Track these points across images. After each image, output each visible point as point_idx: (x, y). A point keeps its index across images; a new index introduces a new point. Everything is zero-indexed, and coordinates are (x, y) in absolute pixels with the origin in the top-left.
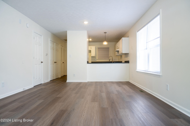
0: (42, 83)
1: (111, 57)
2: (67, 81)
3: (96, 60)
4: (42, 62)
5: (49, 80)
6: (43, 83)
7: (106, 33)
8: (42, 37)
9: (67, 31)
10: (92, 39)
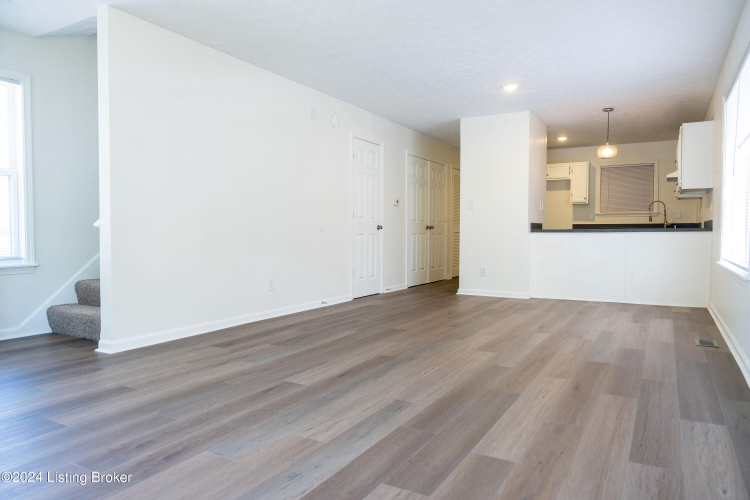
0: (381, 292)
1: (661, 205)
2: (461, 291)
3: (593, 220)
4: (379, 228)
5: (405, 286)
6: (382, 290)
7: (612, 109)
8: (382, 147)
9: (459, 121)
10: (569, 137)
